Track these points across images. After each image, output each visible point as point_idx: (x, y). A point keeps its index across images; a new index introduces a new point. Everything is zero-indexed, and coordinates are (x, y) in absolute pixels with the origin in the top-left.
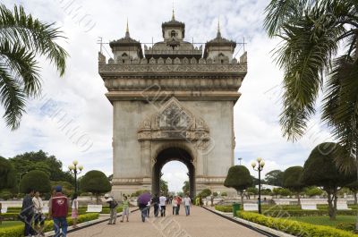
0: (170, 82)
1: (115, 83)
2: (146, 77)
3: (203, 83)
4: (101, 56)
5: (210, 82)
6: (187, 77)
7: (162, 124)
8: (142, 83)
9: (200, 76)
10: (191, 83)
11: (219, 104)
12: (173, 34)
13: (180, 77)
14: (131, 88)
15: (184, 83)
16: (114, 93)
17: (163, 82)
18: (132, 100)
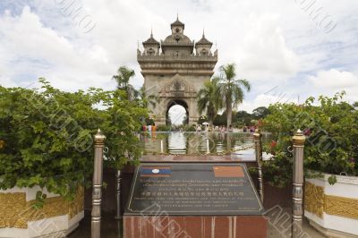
0: (175, 66)
1: (146, 66)
2: (163, 63)
3: (194, 66)
4: (139, 51)
5: (198, 66)
6: (185, 63)
7: (172, 89)
8: (161, 66)
9: (192, 62)
10: (187, 66)
11: (202, 77)
12: (177, 31)
13: (181, 62)
14: (154, 69)
15: (183, 66)
16: (146, 71)
17: (172, 66)
18: (155, 75)
